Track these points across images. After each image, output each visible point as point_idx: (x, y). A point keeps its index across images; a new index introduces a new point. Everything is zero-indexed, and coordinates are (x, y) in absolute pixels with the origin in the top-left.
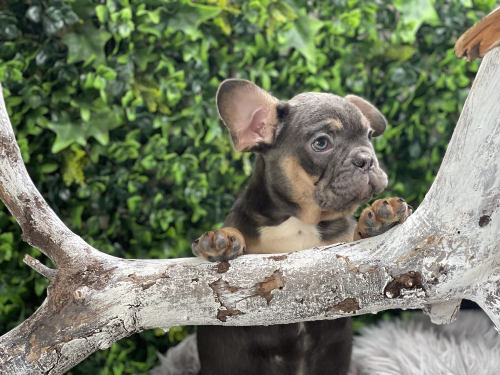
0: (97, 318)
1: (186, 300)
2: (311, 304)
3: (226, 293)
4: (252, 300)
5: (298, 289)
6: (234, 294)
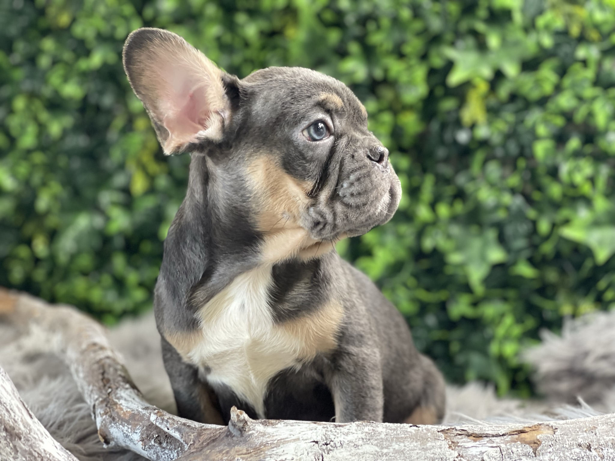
2: (605, 451)
3: (464, 442)
4: (509, 447)
5: (580, 433)
6: (478, 443)
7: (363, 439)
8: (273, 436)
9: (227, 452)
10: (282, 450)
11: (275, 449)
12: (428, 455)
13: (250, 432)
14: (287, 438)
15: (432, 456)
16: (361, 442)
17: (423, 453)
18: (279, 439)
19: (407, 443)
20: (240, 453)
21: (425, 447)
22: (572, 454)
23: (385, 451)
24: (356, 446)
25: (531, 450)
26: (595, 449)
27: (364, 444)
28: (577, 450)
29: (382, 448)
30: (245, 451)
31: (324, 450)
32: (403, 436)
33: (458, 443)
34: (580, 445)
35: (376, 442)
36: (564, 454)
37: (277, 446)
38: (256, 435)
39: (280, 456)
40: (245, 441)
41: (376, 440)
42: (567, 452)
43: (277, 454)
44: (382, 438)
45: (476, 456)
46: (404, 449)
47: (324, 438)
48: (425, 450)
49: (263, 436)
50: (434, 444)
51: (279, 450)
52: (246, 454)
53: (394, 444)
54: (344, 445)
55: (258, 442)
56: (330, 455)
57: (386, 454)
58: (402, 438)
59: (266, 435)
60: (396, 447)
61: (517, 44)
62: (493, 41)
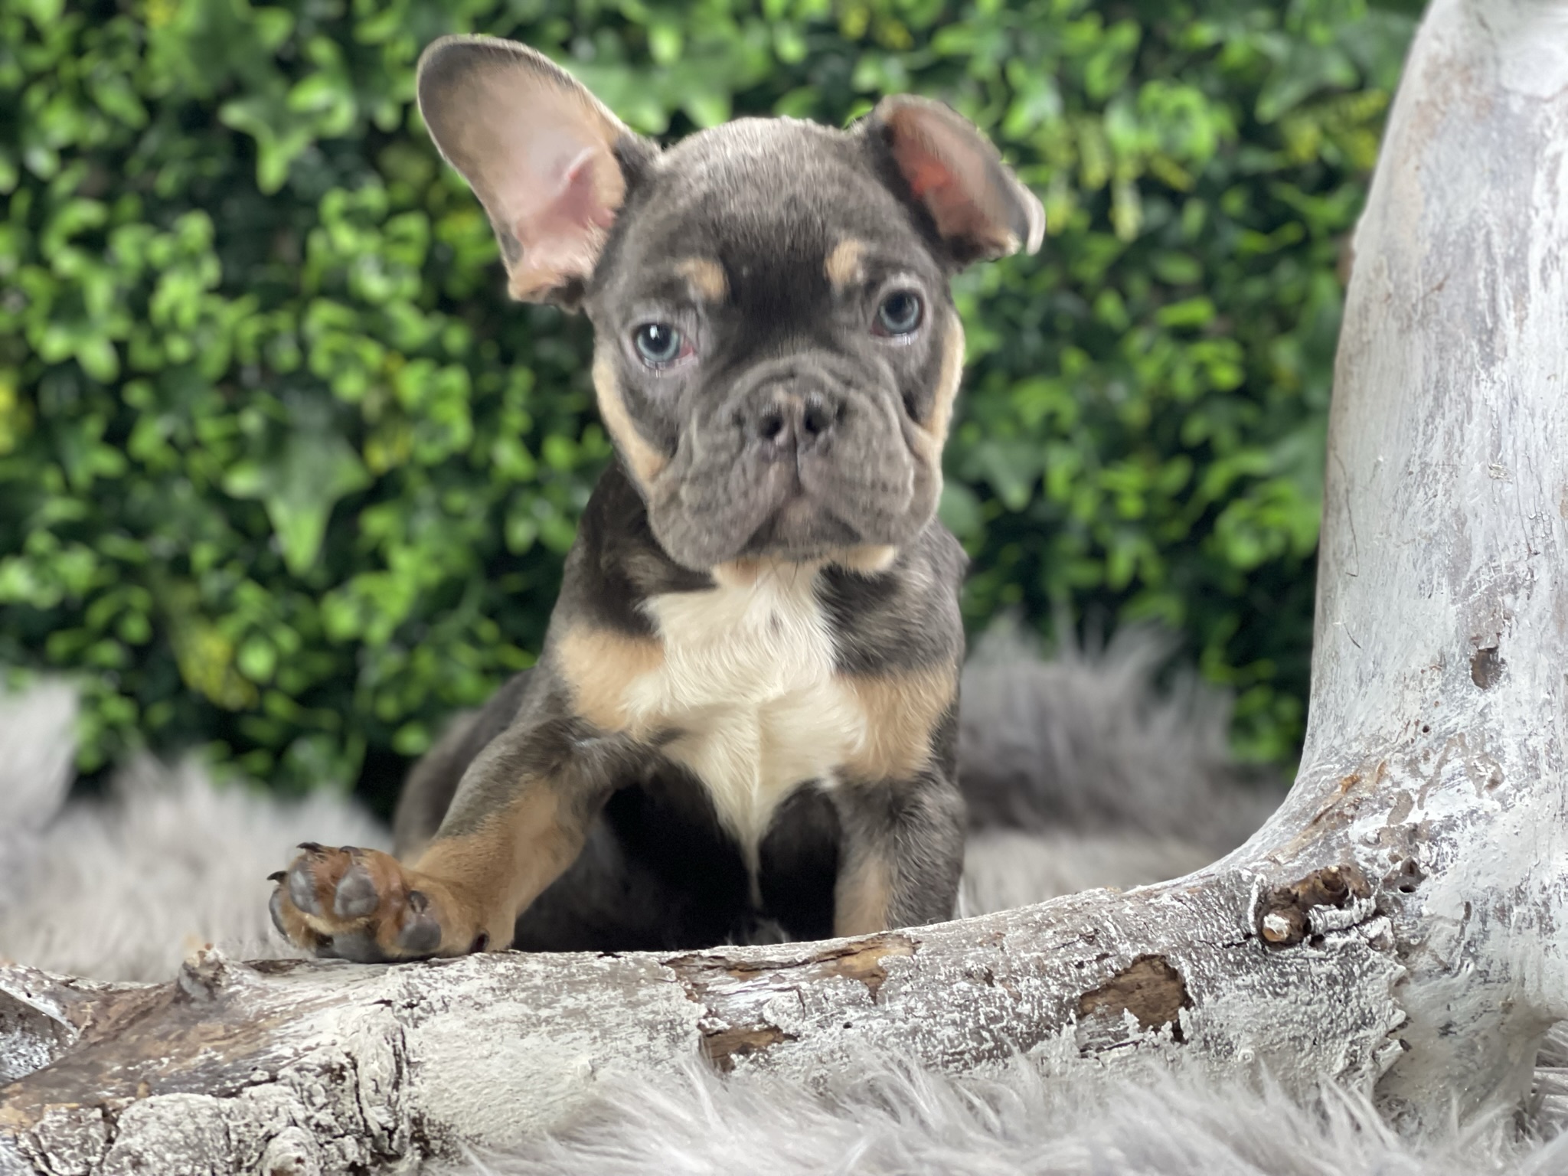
0: (261, 1042)
1: (582, 997)
2: (1023, 985)
3: (721, 983)
4: (818, 987)
5: (969, 948)
6: (750, 983)
7: (493, 990)
8: (286, 995)
9: (180, 1038)
10: (307, 1024)
11: (292, 1023)
12: (641, 1015)
13: (232, 990)
14: (319, 997)
15: (650, 1017)
16: (489, 997)
17: (630, 1012)
18: (300, 1000)
19: (593, 993)
20: (211, 1036)
21: (633, 999)
22: (952, 993)
23: (544, 1013)
24: (479, 1006)
25: (866, 992)
26: (1002, 981)
27: (497, 1001)
28: (964, 985)
29: (538, 1007)
30: (221, 1033)
31: (405, 1020)
32: (583, 977)
33: (707, 985)
34: (969, 975)
35: (523, 995)
36: (935, 995)
37: (297, 1016)
38: (246, 994)
39: (304, 1038)
40: (221, 1011)
41: (524, 990)
42: (944, 989)
43: (297, 1036)
44: (536, 987)
45: (746, 1012)
46: (588, 1007)
47: (404, 991)
48: (634, 1005)
49: (261, 996)
50: (653, 992)
51: (302, 1026)
52: (224, 1038)
53: (563, 996)
54: (453, 1005)
55: (250, 1010)
56: (420, 1030)
57: (547, 1021)
58: (581, 982)
59: (268, 993)
60: (570, 1002)
61: (718, 50)
62: (665, 44)
